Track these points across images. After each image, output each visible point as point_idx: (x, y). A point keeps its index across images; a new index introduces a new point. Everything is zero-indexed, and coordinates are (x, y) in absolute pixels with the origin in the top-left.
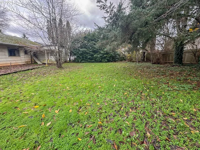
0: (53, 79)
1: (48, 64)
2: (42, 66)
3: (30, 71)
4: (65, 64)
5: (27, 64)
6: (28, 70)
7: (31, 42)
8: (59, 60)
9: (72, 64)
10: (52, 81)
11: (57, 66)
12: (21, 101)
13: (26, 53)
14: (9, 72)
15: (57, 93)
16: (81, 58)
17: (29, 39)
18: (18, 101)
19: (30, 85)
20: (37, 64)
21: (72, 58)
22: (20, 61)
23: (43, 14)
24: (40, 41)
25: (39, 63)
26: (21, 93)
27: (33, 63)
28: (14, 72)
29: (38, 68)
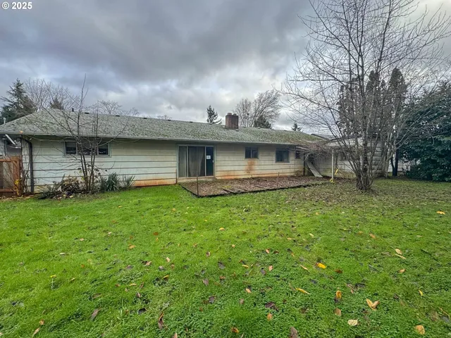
0: (349, 215)
1: (335, 178)
2: (323, 182)
3: (302, 189)
4: (379, 181)
5: (297, 176)
6: (299, 187)
7: (307, 136)
8: (365, 170)
9: (406, 183)
10: (349, 221)
11: (357, 186)
12: (294, 241)
13: (297, 156)
14: (275, 186)
15: (365, 255)
16: (442, 167)
17: (301, 131)
18: (290, 239)
19: (305, 215)
20: (313, 177)
21: (404, 166)
22: (288, 171)
23: (336, 79)
24: (324, 131)
25: (316, 175)
26: (293, 227)
27: (306, 174)
28: (281, 188)
29: (316, 185)
